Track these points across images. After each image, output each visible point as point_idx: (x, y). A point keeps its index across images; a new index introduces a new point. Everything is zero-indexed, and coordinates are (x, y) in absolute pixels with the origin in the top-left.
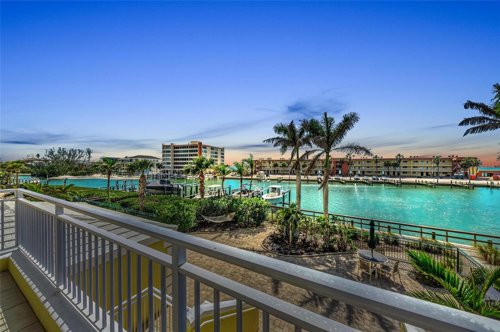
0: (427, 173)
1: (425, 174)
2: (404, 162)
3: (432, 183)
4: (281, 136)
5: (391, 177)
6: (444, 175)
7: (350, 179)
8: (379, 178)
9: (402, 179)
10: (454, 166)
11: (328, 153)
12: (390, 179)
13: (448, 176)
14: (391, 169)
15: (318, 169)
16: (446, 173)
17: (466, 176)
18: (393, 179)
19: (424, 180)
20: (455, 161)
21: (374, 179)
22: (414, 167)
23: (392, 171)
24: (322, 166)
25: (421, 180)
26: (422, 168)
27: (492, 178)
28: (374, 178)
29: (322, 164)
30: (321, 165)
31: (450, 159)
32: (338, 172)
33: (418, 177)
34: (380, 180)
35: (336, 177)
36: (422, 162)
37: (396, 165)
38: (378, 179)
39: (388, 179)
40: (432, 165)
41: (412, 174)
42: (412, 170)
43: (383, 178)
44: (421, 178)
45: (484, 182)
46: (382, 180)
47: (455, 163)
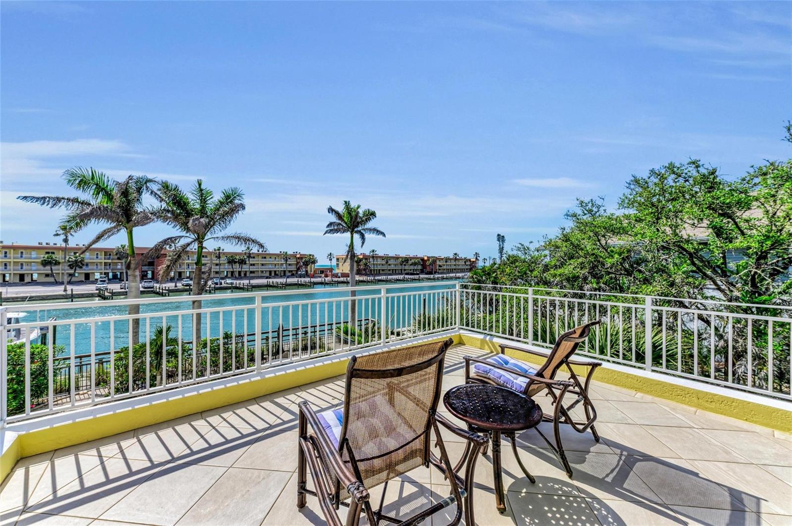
0: (275, 271)
1: (273, 274)
2: (262, 258)
3: (282, 284)
4: (86, 196)
5: (236, 278)
6: (290, 274)
7: (176, 286)
8: (223, 281)
9: (252, 282)
10: (298, 263)
11: (201, 243)
12: (237, 282)
13: (293, 275)
14: (237, 268)
15: (93, 270)
16: (292, 271)
17: (307, 275)
18: (242, 282)
19: (275, 280)
20: (299, 258)
21: (216, 284)
22: (263, 265)
23: (238, 270)
24: (105, 263)
25: (271, 280)
26: (270, 266)
27: (323, 275)
28: (215, 281)
29: (105, 259)
30: (103, 261)
31: (294, 256)
32: (146, 276)
33: (267, 278)
34: (224, 285)
35: (146, 285)
36: (270, 258)
37: (242, 262)
38: (221, 284)
39: (234, 282)
40: (280, 262)
41: (260, 274)
42: (261, 268)
43: (229, 281)
44: (270, 278)
45: (319, 280)
46: (227, 284)
47: (298, 260)
